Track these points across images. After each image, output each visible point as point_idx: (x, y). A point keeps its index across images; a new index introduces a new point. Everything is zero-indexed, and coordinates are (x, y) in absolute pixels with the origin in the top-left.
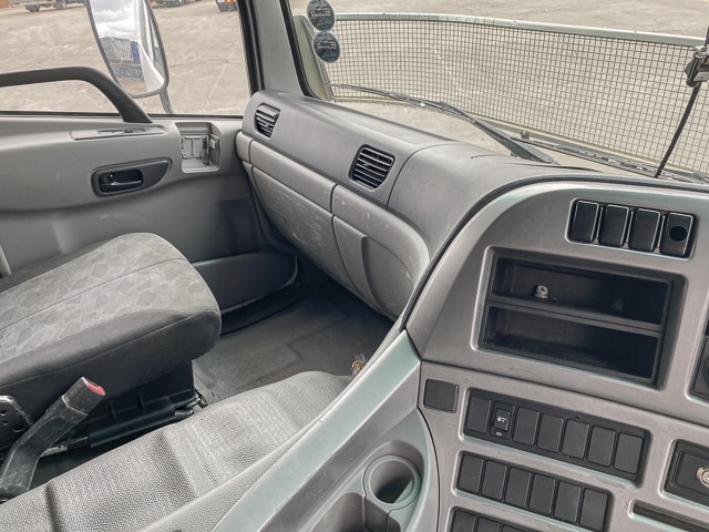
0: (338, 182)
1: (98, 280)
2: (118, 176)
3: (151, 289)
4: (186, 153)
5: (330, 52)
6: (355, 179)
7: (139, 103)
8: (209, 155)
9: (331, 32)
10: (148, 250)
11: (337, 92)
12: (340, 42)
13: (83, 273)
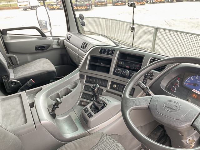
0: (79, 49)
1: (35, 65)
2: (40, 47)
3: (44, 67)
4: (54, 44)
5: (83, 24)
6: (82, 48)
7: (45, 33)
8: (58, 44)
9: (83, 20)
10: (44, 61)
11: (86, 32)
12: (85, 22)
13: (33, 64)
